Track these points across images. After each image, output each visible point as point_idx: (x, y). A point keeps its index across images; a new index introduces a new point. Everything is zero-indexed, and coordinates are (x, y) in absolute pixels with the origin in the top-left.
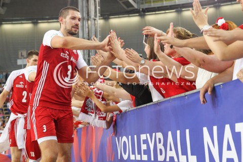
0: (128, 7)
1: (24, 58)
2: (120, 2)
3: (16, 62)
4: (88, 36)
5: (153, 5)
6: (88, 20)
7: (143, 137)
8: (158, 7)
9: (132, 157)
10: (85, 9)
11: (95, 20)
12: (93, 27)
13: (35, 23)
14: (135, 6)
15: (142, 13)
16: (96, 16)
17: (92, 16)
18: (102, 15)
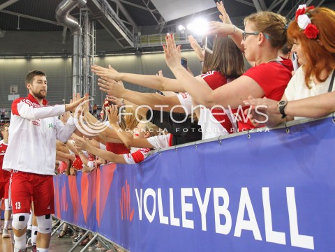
0: (124, 46)
1: (16, 94)
2: (117, 40)
3: (7, 98)
4: (83, 73)
5: (150, 45)
6: (83, 57)
7: (186, 192)
8: (155, 47)
9: (164, 220)
10: (80, 46)
11: (90, 57)
12: (88, 64)
13: (28, 58)
14: (132, 45)
15: (139, 52)
16: (91, 53)
17: (88, 52)
18: (97, 53)
